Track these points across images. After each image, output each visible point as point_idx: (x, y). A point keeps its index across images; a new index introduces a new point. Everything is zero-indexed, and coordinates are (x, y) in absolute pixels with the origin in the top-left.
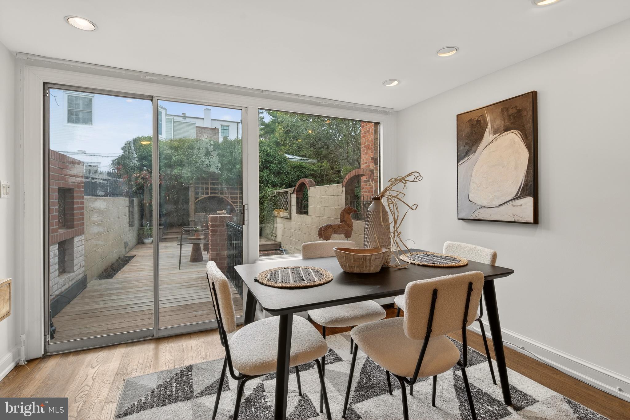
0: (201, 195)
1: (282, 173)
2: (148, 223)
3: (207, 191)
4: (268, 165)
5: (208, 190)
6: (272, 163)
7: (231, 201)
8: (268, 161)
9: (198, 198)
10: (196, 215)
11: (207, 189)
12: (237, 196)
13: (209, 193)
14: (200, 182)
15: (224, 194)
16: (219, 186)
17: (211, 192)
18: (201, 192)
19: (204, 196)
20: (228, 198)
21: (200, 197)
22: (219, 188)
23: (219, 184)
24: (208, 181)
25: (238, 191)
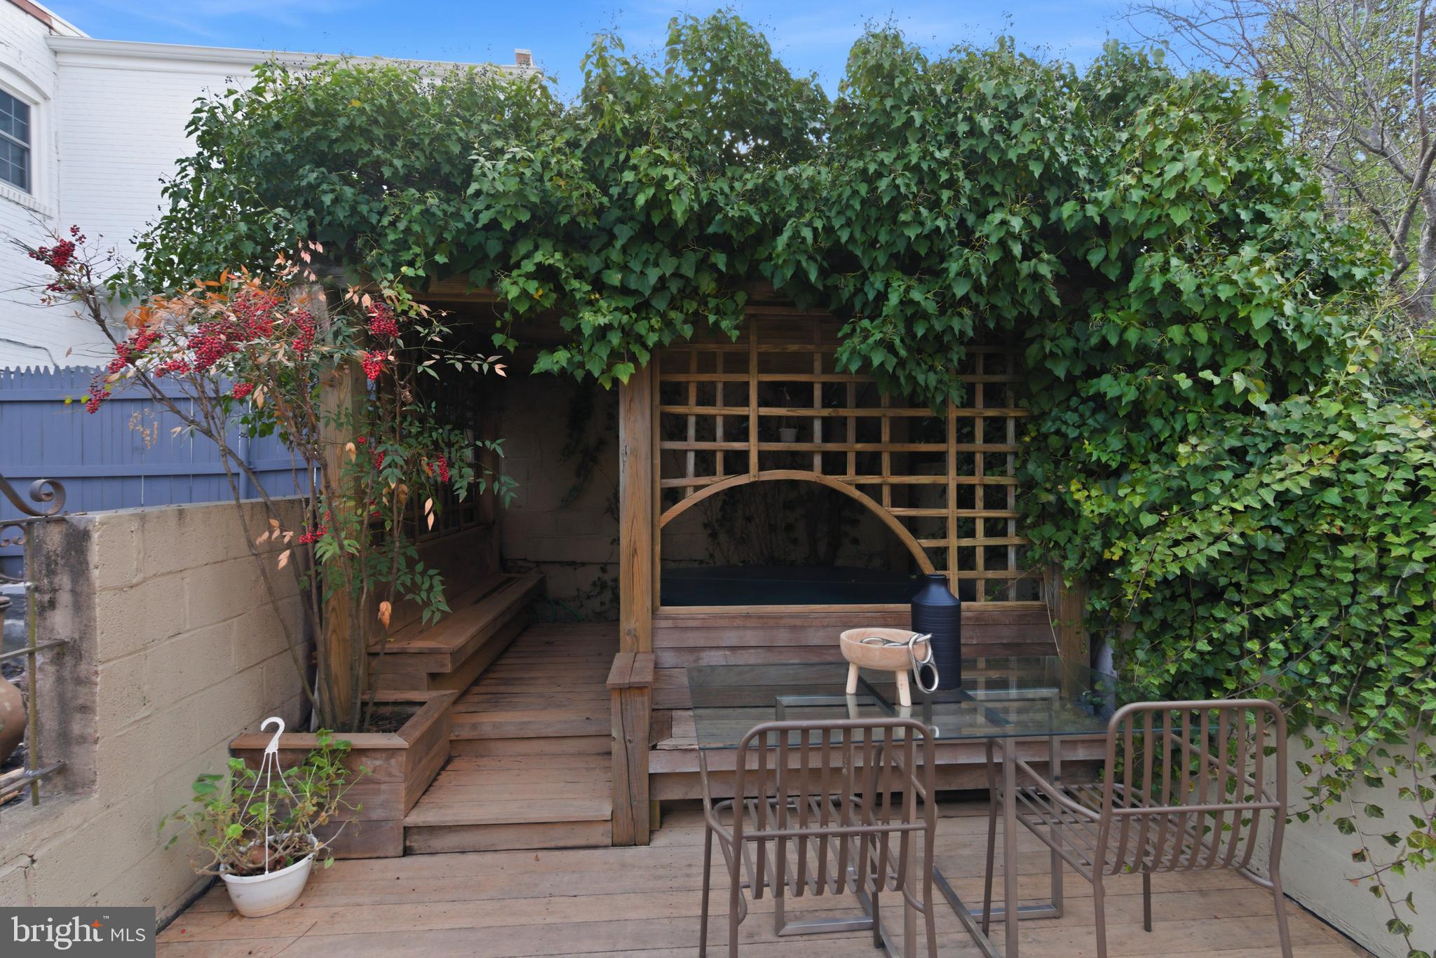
0: (698, 472)
5: (745, 437)
7: (901, 518)
9: (680, 492)
10: (664, 617)
12: (940, 479)
13: (754, 460)
14: (693, 379)
15: (851, 469)
16: (817, 411)
17: (761, 453)
18: (699, 454)
19: (721, 483)
20: (879, 501)
21: (690, 491)
22: (817, 426)
23: (817, 393)
24: (746, 371)
25: (952, 448)
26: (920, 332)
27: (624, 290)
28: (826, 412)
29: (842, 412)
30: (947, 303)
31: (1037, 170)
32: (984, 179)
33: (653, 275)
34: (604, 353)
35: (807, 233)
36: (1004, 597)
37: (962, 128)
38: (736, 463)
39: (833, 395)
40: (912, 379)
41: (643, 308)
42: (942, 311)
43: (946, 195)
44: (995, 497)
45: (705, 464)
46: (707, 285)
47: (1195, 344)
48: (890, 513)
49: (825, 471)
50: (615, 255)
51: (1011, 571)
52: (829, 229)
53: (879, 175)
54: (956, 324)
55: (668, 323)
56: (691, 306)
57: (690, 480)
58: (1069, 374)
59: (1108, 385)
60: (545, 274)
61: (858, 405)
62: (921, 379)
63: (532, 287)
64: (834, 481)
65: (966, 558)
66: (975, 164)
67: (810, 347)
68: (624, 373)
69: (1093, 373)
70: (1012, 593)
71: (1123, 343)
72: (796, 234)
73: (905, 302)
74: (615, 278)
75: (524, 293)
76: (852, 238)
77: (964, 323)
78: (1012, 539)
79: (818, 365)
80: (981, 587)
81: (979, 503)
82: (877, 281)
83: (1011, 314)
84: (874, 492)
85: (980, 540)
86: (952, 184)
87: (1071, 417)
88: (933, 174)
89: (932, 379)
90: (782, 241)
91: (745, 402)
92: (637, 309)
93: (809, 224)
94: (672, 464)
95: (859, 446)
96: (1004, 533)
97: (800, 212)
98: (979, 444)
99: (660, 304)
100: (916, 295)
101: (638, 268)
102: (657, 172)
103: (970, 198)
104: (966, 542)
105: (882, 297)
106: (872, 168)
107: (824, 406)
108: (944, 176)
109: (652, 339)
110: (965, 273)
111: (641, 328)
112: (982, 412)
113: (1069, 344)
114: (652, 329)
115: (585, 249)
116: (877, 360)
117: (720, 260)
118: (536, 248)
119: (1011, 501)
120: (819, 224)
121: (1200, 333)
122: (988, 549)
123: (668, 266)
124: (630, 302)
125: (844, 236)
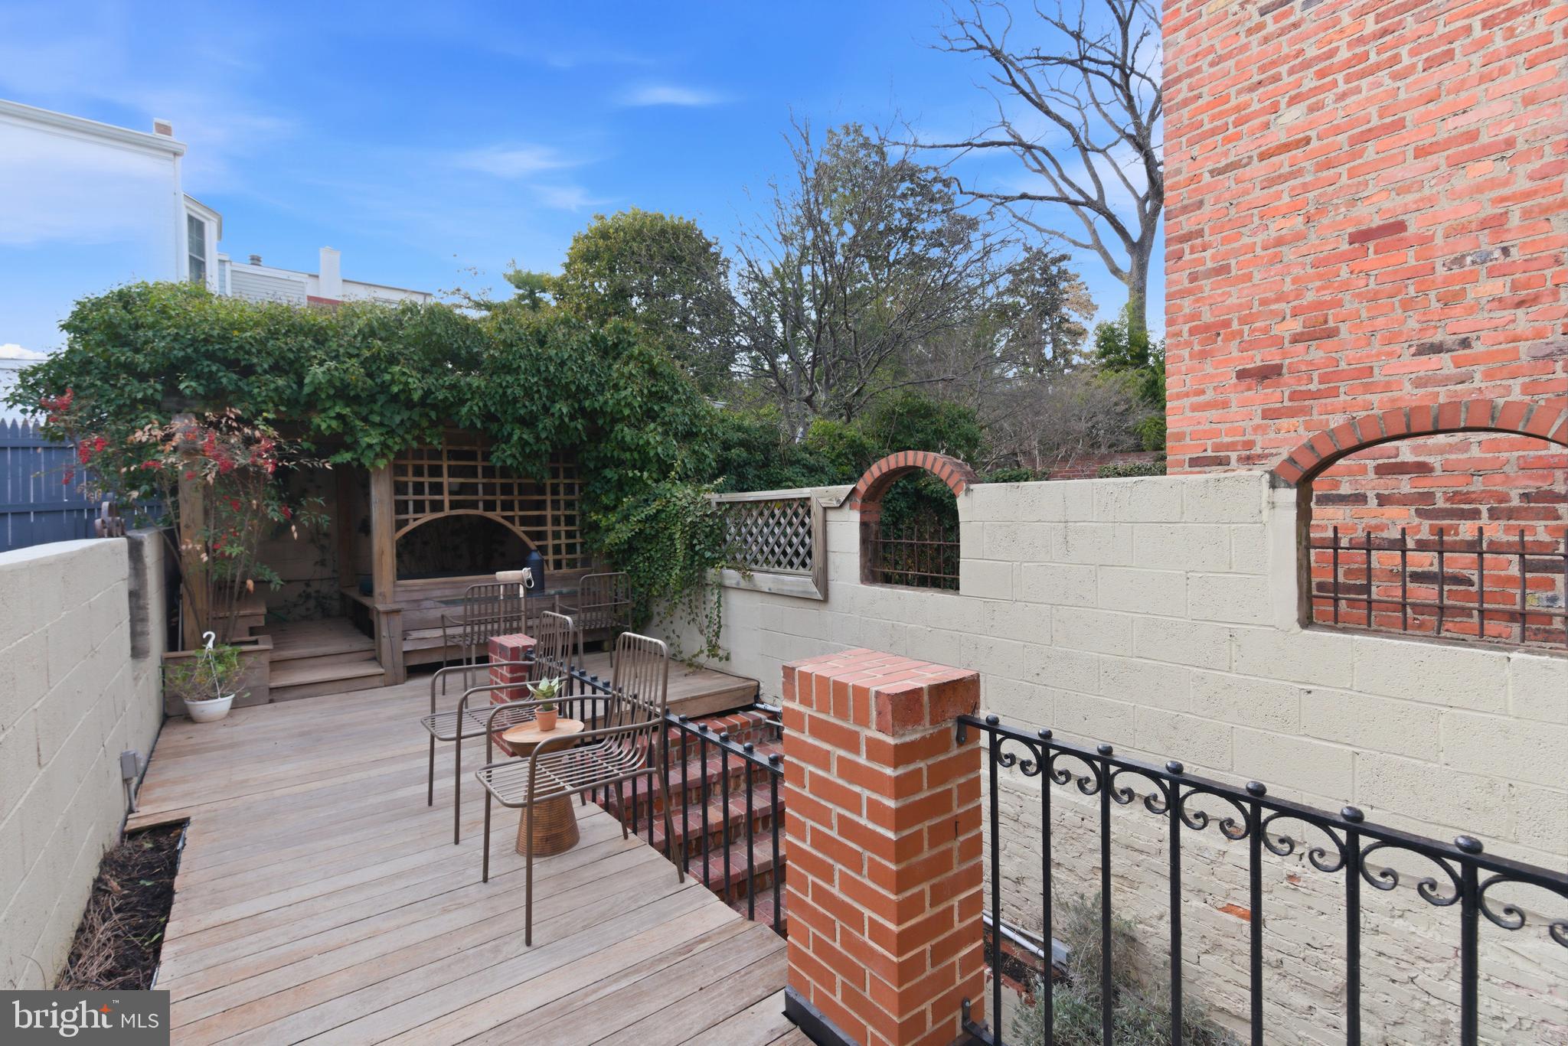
0: (415, 512)
1: (696, 435)
2: (209, 637)
3: (437, 497)
4: (656, 408)
5: (441, 493)
6: (669, 400)
7: (525, 532)
8: (657, 392)
9: (406, 522)
10: (400, 586)
11: (437, 488)
12: (543, 513)
13: (447, 504)
14: (410, 464)
15: (499, 508)
16: (480, 480)
17: (451, 501)
18: (415, 502)
19: (428, 517)
20: (513, 523)
21: (411, 521)
22: (480, 487)
23: (480, 471)
24: (441, 459)
25: (548, 498)
26: (528, 451)
27: (381, 424)
28: (485, 481)
29: (493, 481)
30: (538, 439)
31: (573, 388)
32: (553, 389)
33: (398, 419)
34: (371, 454)
35: (476, 408)
36: (575, 567)
37: (543, 368)
38: (437, 506)
39: (489, 472)
40: (525, 469)
41: (391, 432)
42: (537, 442)
43: (536, 396)
44: (570, 520)
45: (419, 507)
46: (425, 423)
47: (635, 460)
48: (518, 529)
49: (485, 510)
50: (377, 407)
51: (578, 555)
52: (485, 405)
53: (507, 387)
54: (543, 448)
55: (404, 440)
56: (416, 432)
57: (411, 515)
58: (595, 467)
59: (609, 473)
60: (339, 417)
61: (501, 477)
62: (529, 469)
63: (334, 424)
64: (490, 515)
65: (557, 549)
66: (548, 382)
67: (476, 448)
68: (382, 464)
69: (605, 466)
70: (579, 565)
71: (612, 456)
72: (471, 407)
73: (520, 438)
74: (377, 419)
75: (329, 426)
76: (496, 410)
77: (546, 447)
78: (578, 540)
79: (479, 457)
80: (564, 563)
81: (563, 523)
82: (508, 428)
83: (568, 442)
84: (511, 519)
85: (563, 541)
86: (538, 391)
87: (598, 484)
88: (531, 388)
89: (535, 469)
90: (464, 410)
91: (440, 475)
92: (387, 433)
93: (477, 404)
94: (401, 507)
95: (503, 497)
96: (575, 537)
97: (472, 399)
98: (562, 496)
99: (401, 432)
100: (525, 436)
101: (389, 415)
102: (403, 379)
103: (547, 397)
104: (557, 542)
105: (510, 435)
106: (504, 384)
107: (484, 477)
108: (535, 389)
109: (396, 448)
110: (545, 428)
111: (390, 442)
112: (562, 481)
113: (595, 454)
114: (396, 443)
115: (360, 405)
116: (509, 462)
117: (433, 415)
118: (335, 405)
119: (578, 522)
120: (481, 404)
121: (636, 455)
122: (567, 545)
123: (406, 415)
124: (384, 430)
125: (493, 410)
